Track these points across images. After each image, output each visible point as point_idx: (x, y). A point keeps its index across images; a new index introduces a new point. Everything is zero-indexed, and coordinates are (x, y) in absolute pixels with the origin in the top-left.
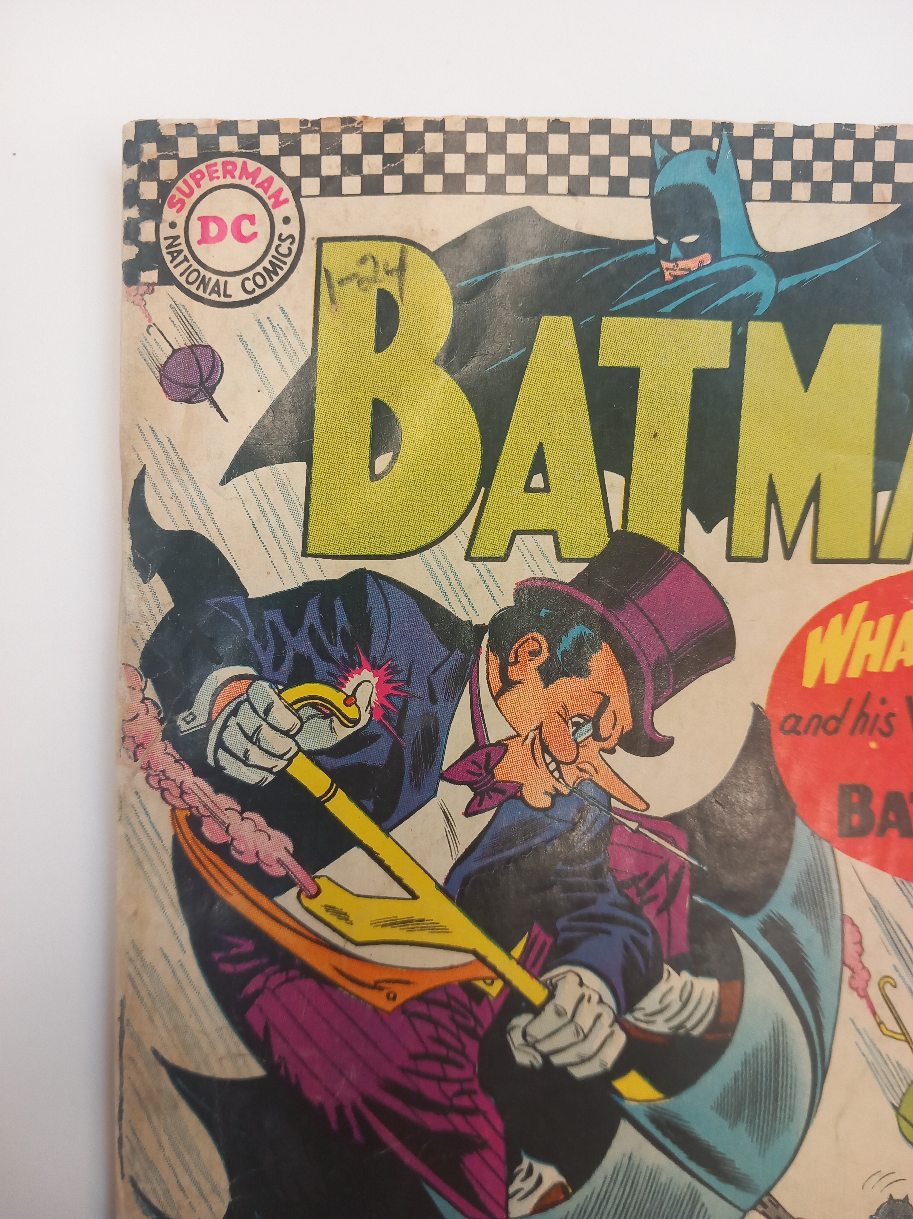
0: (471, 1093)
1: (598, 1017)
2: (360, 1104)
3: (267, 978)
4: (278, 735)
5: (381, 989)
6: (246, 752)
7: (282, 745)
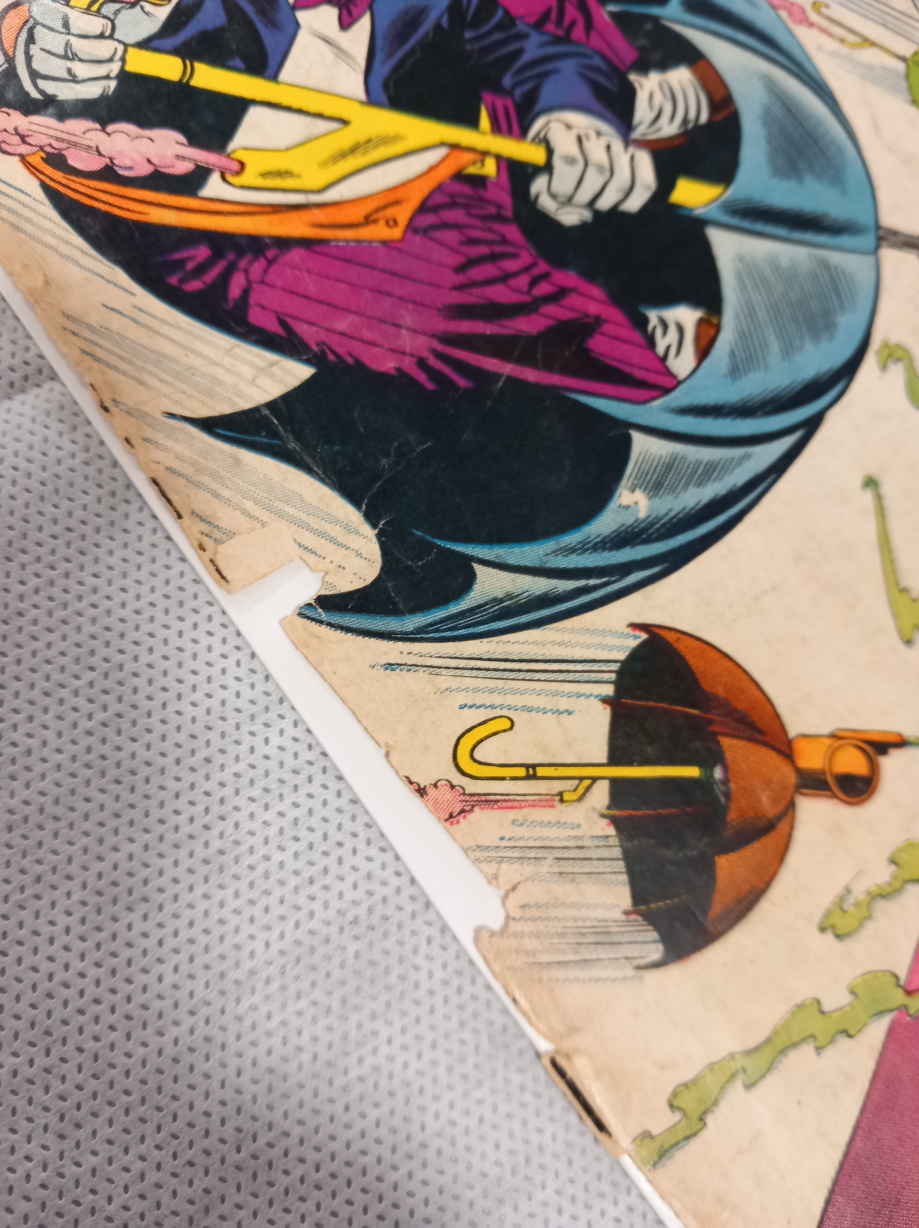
0: (545, 276)
1: (608, 148)
2: (439, 347)
3: (246, 271)
4: (93, 42)
5: (376, 221)
6: (69, 71)
7: (105, 49)
